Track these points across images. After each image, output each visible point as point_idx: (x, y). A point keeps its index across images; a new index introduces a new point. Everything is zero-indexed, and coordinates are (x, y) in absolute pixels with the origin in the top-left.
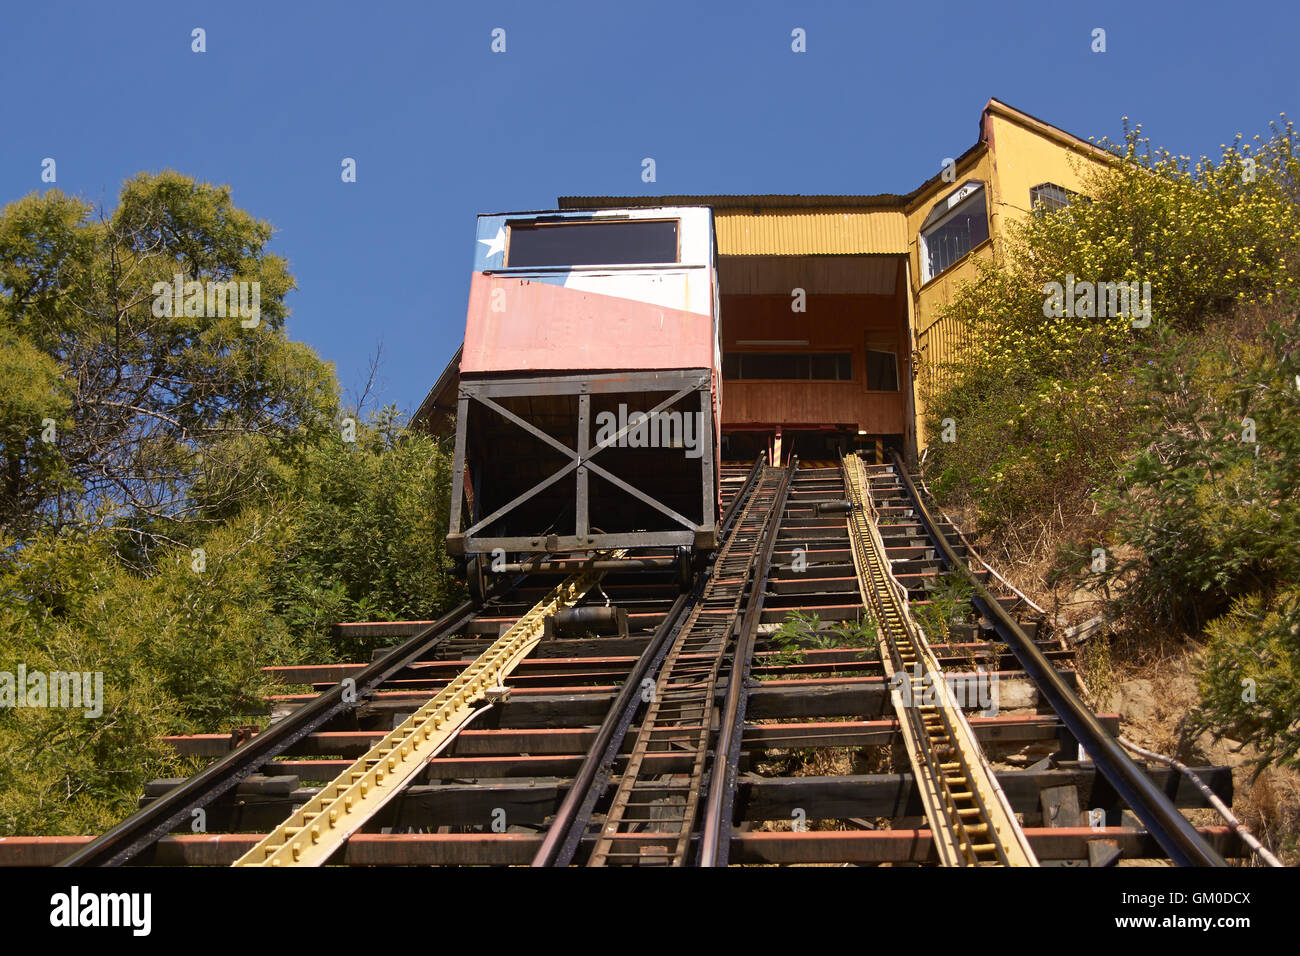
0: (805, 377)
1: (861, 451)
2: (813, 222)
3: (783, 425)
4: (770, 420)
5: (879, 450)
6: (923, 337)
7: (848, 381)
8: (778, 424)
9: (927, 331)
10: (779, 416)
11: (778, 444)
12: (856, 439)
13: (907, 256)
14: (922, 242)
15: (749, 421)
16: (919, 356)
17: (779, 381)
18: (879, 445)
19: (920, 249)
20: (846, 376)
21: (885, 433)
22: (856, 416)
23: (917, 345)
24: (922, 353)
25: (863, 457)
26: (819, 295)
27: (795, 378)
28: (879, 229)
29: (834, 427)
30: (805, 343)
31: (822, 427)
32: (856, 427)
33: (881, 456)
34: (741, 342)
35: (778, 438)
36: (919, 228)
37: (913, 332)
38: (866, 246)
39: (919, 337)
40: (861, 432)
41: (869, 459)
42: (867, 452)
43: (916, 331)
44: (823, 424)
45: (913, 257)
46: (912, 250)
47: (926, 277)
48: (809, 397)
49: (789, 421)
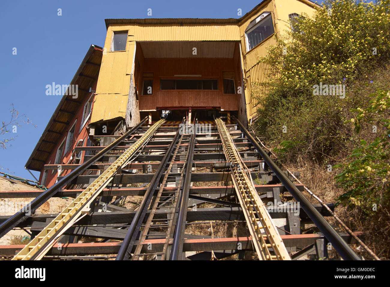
0: (200, 88)
1: (222, 117)
2: (204, 29)
3: (192, 107)
4: (187, 105)
5: (229, 117)
6: (248, 73)
7: (216, 90)
8: (190, 107)
9: (249, 70)
10: (190, 104)
11: (190, 114)
12: (220, 112)
13: (240, 41)
14: (246, 36)
15: (179, 105)
16: (247, 80)
17: (190, 90)
18: (229, 115)
19: (245, 39)
20: (215, 88)
21: (231, 110)
22: (220, 103)
23: (246, 76)
24: (248, 79)
25: (223, 119)
26: (205, 58)
27: (196, 89)
28: (229, 32)
29: (211, 108)
30: (201, 76)
31: (207, 108)
32: (220, 108)
33: (230, 119)
34: (175, 76)
35: (190, 112)
36: (244, 30)
37: (243, 70)
38: (224, 37)
39: (246, 72)
40: (222, 110)
41: (225, 120)
42: (224, 117)
43: (245, 70)
44: (207, 107)
45: (242, 42)
46: (242, 39)
47: (248, 50)
48: (202, 96)
49: (194, 106)
